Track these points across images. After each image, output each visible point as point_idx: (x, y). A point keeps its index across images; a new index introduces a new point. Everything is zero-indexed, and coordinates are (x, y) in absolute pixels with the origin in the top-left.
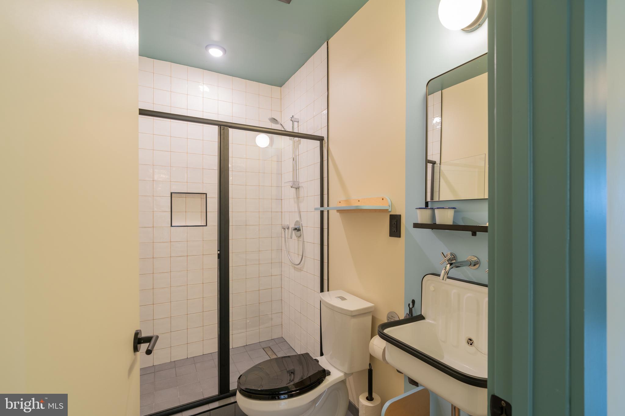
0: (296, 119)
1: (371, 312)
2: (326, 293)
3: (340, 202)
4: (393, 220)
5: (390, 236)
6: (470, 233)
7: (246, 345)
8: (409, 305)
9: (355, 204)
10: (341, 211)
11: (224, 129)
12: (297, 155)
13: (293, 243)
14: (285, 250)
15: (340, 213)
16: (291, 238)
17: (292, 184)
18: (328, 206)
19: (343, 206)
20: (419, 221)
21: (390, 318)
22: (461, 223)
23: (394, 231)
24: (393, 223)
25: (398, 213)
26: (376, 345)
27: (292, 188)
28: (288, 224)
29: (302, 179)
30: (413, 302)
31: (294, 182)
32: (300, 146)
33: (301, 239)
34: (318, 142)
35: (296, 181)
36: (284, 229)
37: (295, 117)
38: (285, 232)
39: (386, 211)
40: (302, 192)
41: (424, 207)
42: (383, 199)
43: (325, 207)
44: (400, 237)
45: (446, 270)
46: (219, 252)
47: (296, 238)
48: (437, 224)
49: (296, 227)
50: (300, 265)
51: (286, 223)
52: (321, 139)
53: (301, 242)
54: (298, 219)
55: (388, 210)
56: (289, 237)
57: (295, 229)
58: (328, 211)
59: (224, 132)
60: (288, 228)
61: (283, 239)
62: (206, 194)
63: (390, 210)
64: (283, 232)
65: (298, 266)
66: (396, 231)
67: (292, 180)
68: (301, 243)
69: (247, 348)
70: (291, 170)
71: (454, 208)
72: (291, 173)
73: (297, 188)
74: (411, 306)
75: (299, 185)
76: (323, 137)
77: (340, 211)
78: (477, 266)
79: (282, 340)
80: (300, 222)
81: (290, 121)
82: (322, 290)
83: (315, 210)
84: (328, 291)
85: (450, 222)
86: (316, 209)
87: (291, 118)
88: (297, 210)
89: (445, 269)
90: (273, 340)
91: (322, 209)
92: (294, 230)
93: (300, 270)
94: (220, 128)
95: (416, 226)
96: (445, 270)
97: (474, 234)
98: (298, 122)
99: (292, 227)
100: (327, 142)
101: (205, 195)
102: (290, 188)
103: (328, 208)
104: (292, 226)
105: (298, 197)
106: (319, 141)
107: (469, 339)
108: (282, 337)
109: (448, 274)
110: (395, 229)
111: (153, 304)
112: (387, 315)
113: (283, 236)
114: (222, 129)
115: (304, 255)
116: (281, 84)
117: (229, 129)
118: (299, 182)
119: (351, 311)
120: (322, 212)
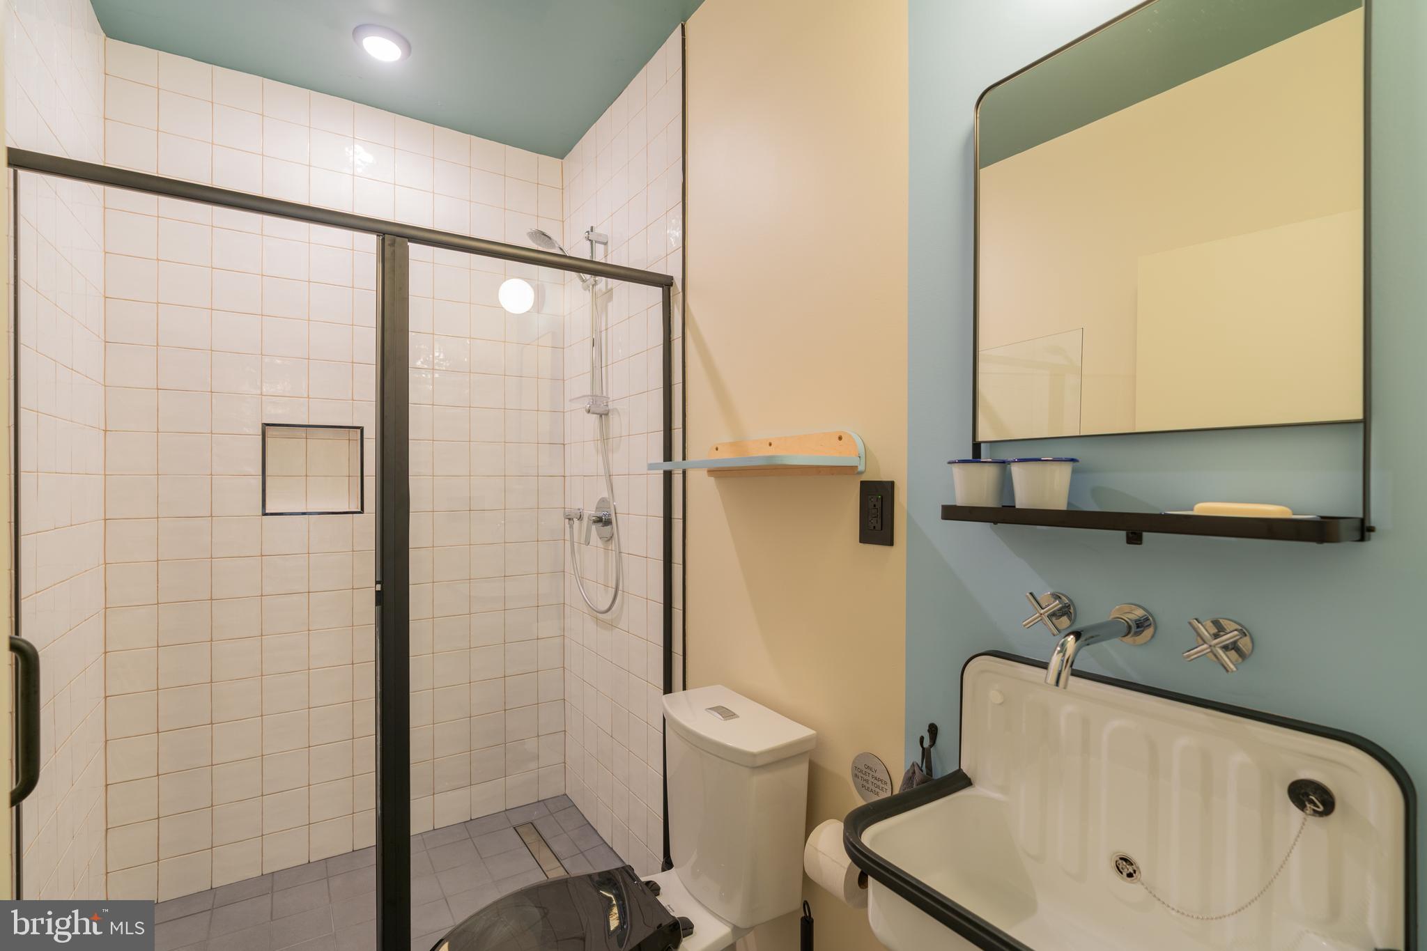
0: (600, 235)
1: (806, 752)
2: (678, 694)
3: (717, 449)
4: (870, 497)
5: (860, 542)
6: (1122, 534)
7: (471, 820)
8: (922, 739)
9: (758, 452)
10: (720, 473)
11: (393, 244)
12: (603, 328)
13: (593, 555)
14: (573, 572)
15: (717, 477)
16: (588, 543)
17: (589, 404)
18: (684, 459)
19: (726, 457)
20: (960, 500)
21: (861, 771)
22: (1091, 506)
23: (874, 527)
24: (871, 506)
25: (884, 477)
26: (823, 853)
27: (589, 415)
28: (581, 506)
29: (615, 390)
30: (933, 730)
31: (594, 398)
32: (610, 304)
33: (613, 546)
34: (658, 292)
35: (598, 393)
36: (570, 519)
37: (596, 230)
38: (571, 527)
39: (850, 470)
40: (616, 424)
41: (971, 458)
42: (840, 438)
43: (675, 460)
44: (891, 544)
45: (1064, 655)
46: (379, 587)
47: (600, 544)
48: (1017, 507)
49: (600, 514)
50: (609, 613)
51: (575, 504)
52: (665, 283)
53: (614, 552)
54: (605, 495)
55: (857, 466)
56: (583, 541)
57: (599, 520)
58: (684, 473)
59: (394, 253)
60: (580, 518)
61: (568, 544)
62: (362, 429)
63: (861, 468)
64: (567, 526)
65: (605, 616)
66: (878, 526)
67: (589, 393)
68: (612, 556)
69: (472, 829)
70: (588, 368)
71: (1073, 460)
72: (588, 377)
73: (604, 415)
74: (927, 743)
75: (607, 406)
76: (672, 278)
77: (718, 472)
78: (1148, 632)
79: (563, 805)
80: (611, 502)
81: (585, 240)
82: (668, 688)
83: (649, 469)
84: (684, 689)
85: (1060, 503)
86: (652, 467)
87: (588, 232)
88: (602, 471)
89: (1063, 650)
90: (542, 803)
91: (668, 466)
92: (595, 522)
93: (611, 625)
94: (383, 240)
95: (952, 513)
96: (1062, 654)
97: (1134, 538)
98: (606, 244)
99: (590, 515)
100: (680, 290)
101: (359, 431)
102: (586, 413)
103: (685, 465)
104: (590, 511)
105: (605, 438)
106: (661, 289)
107: (1121, 859)
108: (566, 795)
109: (1071, 666)
110: (874, 522)
111: (212, 724)
112: (854, 762)
113: (568, 537)
114: (387, 242)
115: (620, 588)
116: (561, 150)
117: (409, 244)
118: (609, 398)
119: (754, 755)
120: (668, 476)
